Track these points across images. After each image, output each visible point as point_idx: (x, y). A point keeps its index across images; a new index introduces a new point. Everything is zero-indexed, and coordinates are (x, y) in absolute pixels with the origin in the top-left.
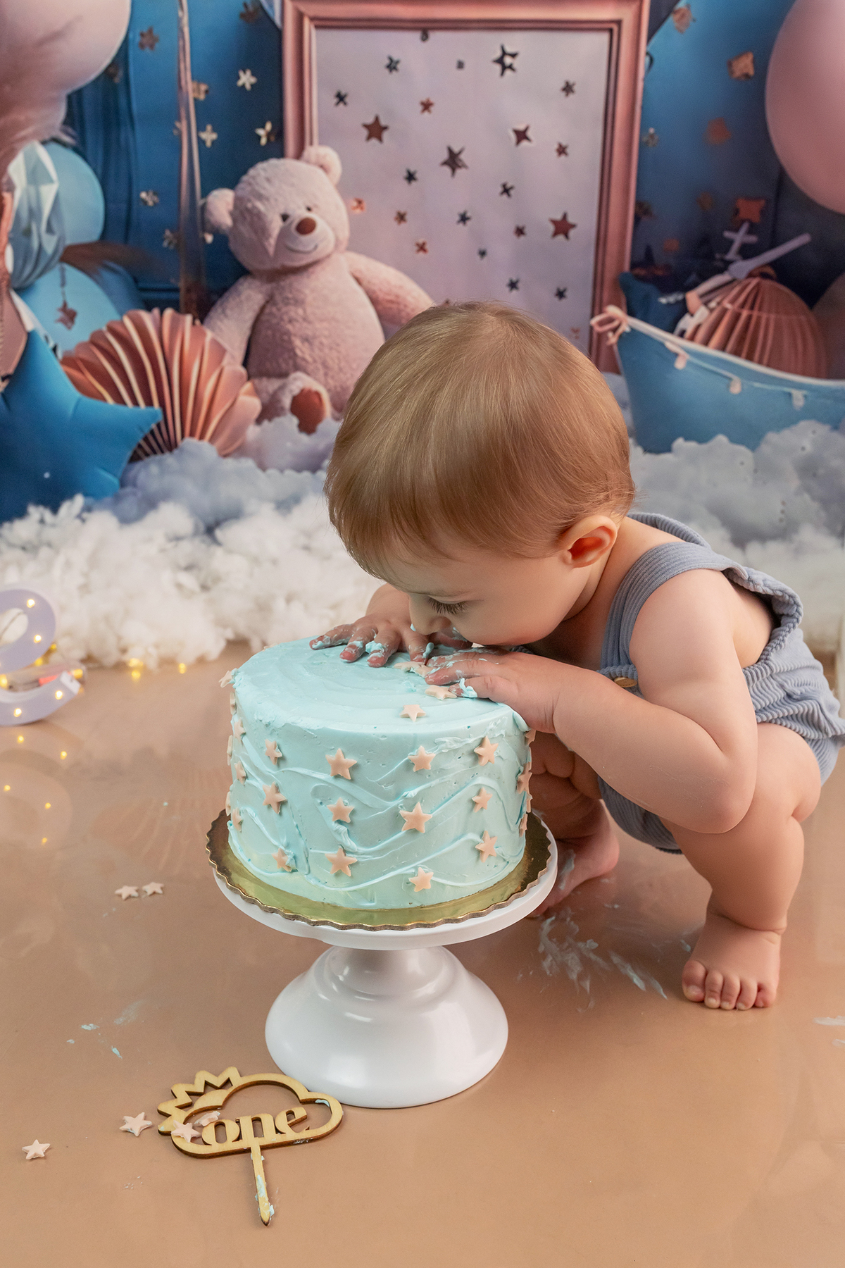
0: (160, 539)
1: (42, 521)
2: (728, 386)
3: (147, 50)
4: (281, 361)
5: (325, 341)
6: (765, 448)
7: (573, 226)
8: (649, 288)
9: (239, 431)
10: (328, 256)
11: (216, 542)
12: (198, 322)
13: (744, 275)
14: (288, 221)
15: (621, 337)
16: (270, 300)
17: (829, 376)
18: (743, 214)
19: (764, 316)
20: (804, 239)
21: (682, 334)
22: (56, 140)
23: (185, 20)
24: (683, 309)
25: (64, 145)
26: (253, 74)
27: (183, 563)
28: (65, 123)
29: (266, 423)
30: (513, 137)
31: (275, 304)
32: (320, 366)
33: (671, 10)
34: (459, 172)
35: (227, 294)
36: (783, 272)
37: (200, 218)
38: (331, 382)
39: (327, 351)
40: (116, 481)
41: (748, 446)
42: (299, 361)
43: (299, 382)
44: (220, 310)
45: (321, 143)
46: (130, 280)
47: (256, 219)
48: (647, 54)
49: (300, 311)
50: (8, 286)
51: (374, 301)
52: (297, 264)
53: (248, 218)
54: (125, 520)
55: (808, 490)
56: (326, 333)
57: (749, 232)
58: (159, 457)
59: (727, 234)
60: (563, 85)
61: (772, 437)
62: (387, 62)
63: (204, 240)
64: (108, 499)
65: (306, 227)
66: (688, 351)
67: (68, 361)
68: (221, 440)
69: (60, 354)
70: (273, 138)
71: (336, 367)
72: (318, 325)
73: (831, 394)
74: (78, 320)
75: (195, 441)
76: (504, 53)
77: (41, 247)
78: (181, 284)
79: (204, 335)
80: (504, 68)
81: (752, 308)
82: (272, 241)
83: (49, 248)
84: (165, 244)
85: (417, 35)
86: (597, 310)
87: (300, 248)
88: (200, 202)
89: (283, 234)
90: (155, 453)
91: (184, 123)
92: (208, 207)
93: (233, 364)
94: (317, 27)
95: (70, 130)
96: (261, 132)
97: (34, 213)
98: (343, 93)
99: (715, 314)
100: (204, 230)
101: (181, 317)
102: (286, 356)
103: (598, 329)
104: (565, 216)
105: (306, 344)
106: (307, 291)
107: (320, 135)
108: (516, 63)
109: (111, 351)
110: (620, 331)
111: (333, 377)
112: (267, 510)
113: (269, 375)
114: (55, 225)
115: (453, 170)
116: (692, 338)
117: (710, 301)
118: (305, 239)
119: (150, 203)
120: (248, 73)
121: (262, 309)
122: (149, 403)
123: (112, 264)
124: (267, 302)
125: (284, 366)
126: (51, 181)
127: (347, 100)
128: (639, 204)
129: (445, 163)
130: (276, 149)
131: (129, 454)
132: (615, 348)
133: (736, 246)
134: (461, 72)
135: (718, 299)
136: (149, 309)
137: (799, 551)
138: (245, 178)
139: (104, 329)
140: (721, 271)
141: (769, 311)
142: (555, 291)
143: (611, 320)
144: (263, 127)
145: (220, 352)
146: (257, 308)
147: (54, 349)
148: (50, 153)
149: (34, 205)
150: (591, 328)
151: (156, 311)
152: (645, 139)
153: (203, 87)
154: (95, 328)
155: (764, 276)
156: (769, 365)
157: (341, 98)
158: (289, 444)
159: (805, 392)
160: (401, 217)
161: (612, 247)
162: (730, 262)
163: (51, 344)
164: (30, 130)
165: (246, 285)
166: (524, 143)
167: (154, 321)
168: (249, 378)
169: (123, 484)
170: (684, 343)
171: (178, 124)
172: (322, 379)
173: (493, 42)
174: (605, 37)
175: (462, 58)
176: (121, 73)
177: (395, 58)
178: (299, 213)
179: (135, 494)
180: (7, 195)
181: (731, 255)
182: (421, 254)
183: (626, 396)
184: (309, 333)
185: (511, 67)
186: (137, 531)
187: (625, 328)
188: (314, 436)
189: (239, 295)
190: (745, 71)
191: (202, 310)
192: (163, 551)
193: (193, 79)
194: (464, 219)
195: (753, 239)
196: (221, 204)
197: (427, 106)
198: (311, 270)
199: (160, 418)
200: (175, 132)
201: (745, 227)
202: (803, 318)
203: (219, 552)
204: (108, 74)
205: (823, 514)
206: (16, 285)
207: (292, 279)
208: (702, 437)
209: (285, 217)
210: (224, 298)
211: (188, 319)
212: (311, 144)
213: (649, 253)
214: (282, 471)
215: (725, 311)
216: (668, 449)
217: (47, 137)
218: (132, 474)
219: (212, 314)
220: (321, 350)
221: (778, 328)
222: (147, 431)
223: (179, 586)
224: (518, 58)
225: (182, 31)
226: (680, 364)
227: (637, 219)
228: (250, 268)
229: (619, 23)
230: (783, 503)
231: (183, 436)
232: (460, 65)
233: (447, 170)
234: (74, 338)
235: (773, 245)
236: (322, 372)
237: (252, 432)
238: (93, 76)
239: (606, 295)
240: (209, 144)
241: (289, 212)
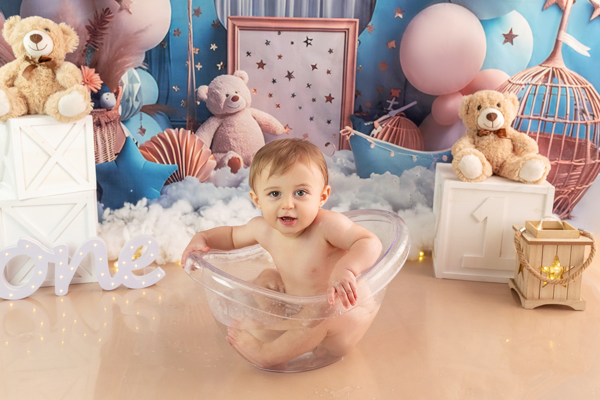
0: (179, 214)
1: (130, 208)
2: (390, 154)
3: (177, 36)
4: (225, 147)
5: (241, 140)
6: (403, 176)
7: (333, 98)
8: (361, 120)
9: (208, 173)
10: (244, 109)
11: (200, 215)
12: (193, 133)
13: (395, 115)
14: (229, 97)
15: (351, 137)
16: (221, 125)
17: (425, 150)
18: (393, 94)
19: (402, 129)
20: (415, 103)
21: (373, 136)
22: (140, 68)
23: (191, 26)
24: (373, 127)
25: (144, 69)
26: (216, 45)
27: (188, 223)
28: (144, 61)
29: (218, 169)
30: (311, 67)
31: (223, 126)
32: (240, 149)
33: (366, 26)
34: (291, 79)
35: (205, 123)
36: (408, 114)
37: (195, 96)
38: (243, 154)
39: (242, 143)
40: (159, 193)
41: (397, 175)
42: (231, 147)
43: (231, 155)
44: (202, 129)
45: (240, 70)
46: (168, 118)
47: (216, 96)
48: (358, 40)
49: (233, 129)
50: (119, 120)
51: (260, 125)
52: (232, 112)
53: (214, 96)
54: (166, 207)
55: (419, 190)
56: (242, 137)
57: (395, 101)
58: (176, 183)
59: (388, 101)
60: (329, 50)
61: (406, 172)
62: (266, 42)
63: (197, 103)
64: (156, 200)
65: (235, 99)
66: (375, 142)
67: (142, 148)
68: (201, 176)
69: (139, 146)
70: (223, 68)
71: (246, 149)
72: (239, 134)
73: (427, 156)
74: (146, 132)
75: (191, 177)
76: (308, 39)
77: (133, 105)
78: (187, 120)
79: (195, 137)
80: (308, 44)
81: (397, 127)
82: (223, 104)
83: (136, 106)
84: (182, 105)
85: (277, 33)
86: (342, 128)
87: (233, 106)
88: (195, 90)
89: (226, 101)
90: (175, 181)
91: (190, 62)
92: (199, 92)
93: (206, 148)
94: (240, 29)
95: (146, 64)
96: (219, 65)
97: (131, 94)
98: (249, 52)
99: (384, 129)
100: (197, 100)
101: (187, 131)
102: (227, 145)
103: (342, 134)
104: (330, 95)
105: (235, 141)
106: (235, 122)
107: (241, 67)
108: (312, 42)
109: (159, 144)
110: (351, 135)
111: (244, 153)
112: (220, 203)
113: (220, 152)
114: (139, 98)
115: (290, 79)
116: (376, 137)
117: (382, 124)
118: (234, 103)
119: (176, 90)
120: (214, 45)
121: (218, 128)
122: (173, 163)
123: (160, 112)
124: (220, 126)
125: (226, 149)
126: (138, 82)
127: (251, 54)
128: (356, 91)
129: (286, 77)
130: (224, 71)
131: (165, 182)
132: (349, 141)
133: (391, 105)
134: (292, 45)
135: (385, 124)
136: (174, 128)
137: (416, 213)
138: (212, 81)
139: (157, 136)
140: (386, 114)
141: (403, 128)
142: (327, 121)
143: (347, 131)
144: (220, 64)
145: (201, 144)
146: (216, 128)
147: (137, 144)
148: (138, 72)
149: (131, 90)
150: (340, 134)
151: (177, 129)
152: (358, 69)
153: (197, 50)
154: (153, 136)
155: (401, 115)
156: (404, 147)
157: (248, 54)
158: (227, 177)
159: (417, 156)
160: (271, 95)
161: (347, 105)
162: (389, 111)
163: (136, 142)
164: (130, 64)
165: (212, 120)
166: (315, 70)
167: (176, 132)
168: (212, 154)
169: (161, 194)
170: (374, 139)
171: (187, 62)
172: (241, 153)
173: (304, 36)
174: (344, 34)
175: (293, 41)
176: (166, 44)
177: (269, 41)
178: (233, 94)
179: (166, 197)
180: (120, 87)
181: (389, 109)
182: (278, 108)
183: (353, 158)
184: (236, 137)
185: (310, 44)
186: (170, 211)
187: (352, 134)
188: (236, 174)
189: (209, 123)
190: (393, 46)
191: (195, 129)
192: (180, 219)
193: (194, 47)
194: (293, 96)
195: (397, 103)
196: (203, 91)
197: (280, 57)
198: (237, 114)
199: (177, 168)
200: (186, 65)
201: (394, 99)
202: (415, 130)
203: (203, 219)
204: (161, 44)
205: (425, 199)
206: (122, 120)
207: (230, 117)
208: (381, 173)
209: (227, 95)
210: (203, 124)
211: (190, 131)
212: (237, 70)
213: (360, 107)
214: (224, 188)
215: (388, 127)
216: (369, 177)
217: (137, 67)
218: (165, 189)
219: (198, 130)
220: (240, 143)
221: (407, 133)
222: (172, 174)
223: (188, 232)
224: (312, 41)
225: (190, 30)
226: (372, 146)
227: (356, 96)
228: (214, 114)
229: (348, 29)
230: (411, 196)
231: (186, 175)
232: (292, 43)
233: (288, 79)
234: (144, 139)
235: (404, 105)
236: (240, 151)
237: (213, 173)
238: (156, 45)
239: (345, 123)
240: (199, 69)
241: (229, 94)
